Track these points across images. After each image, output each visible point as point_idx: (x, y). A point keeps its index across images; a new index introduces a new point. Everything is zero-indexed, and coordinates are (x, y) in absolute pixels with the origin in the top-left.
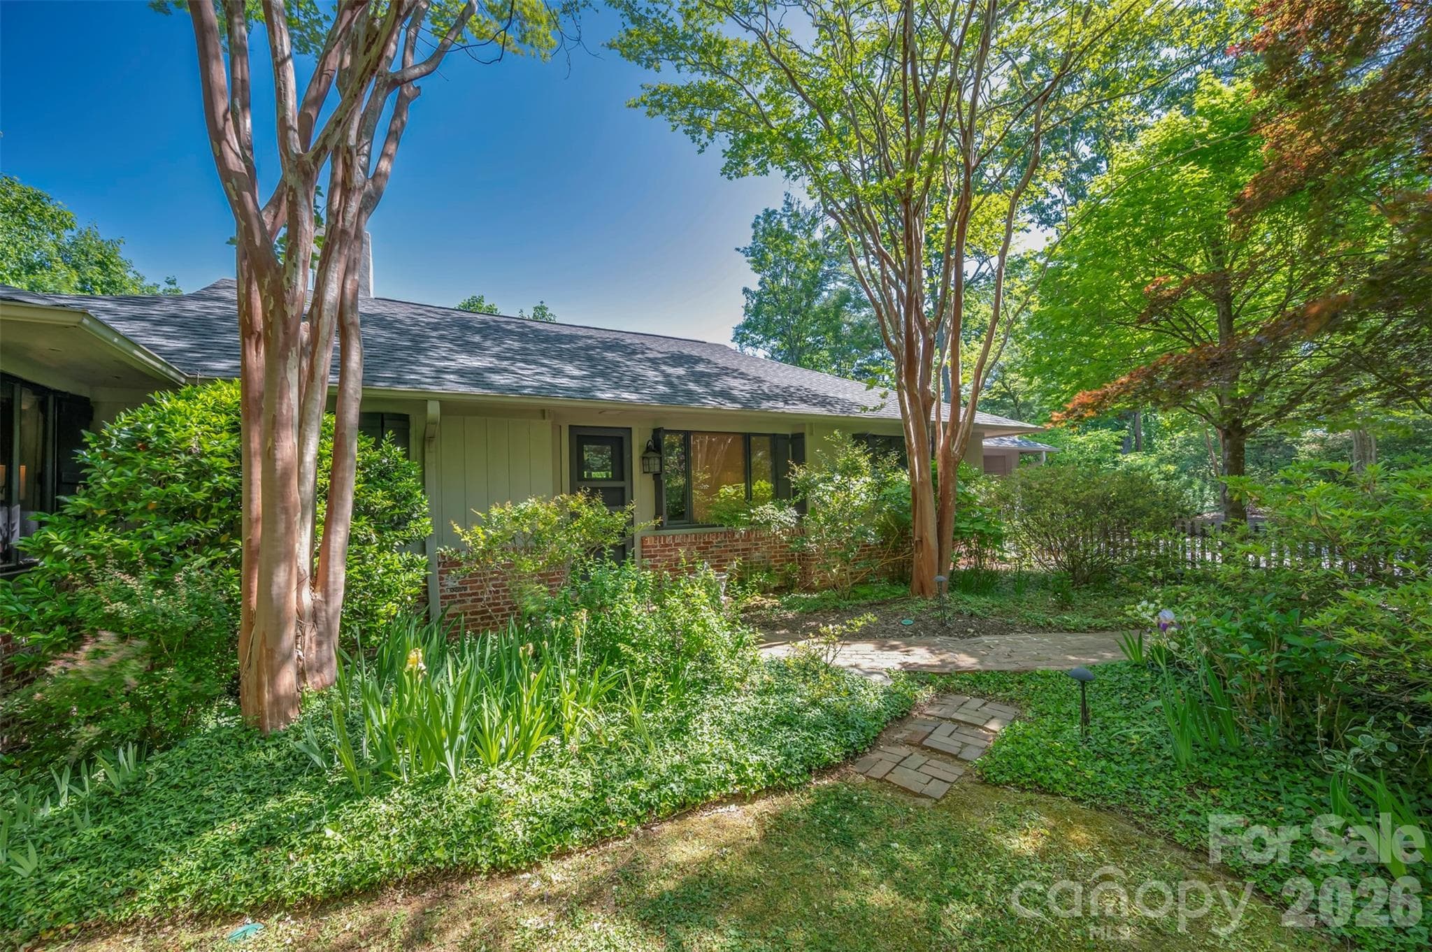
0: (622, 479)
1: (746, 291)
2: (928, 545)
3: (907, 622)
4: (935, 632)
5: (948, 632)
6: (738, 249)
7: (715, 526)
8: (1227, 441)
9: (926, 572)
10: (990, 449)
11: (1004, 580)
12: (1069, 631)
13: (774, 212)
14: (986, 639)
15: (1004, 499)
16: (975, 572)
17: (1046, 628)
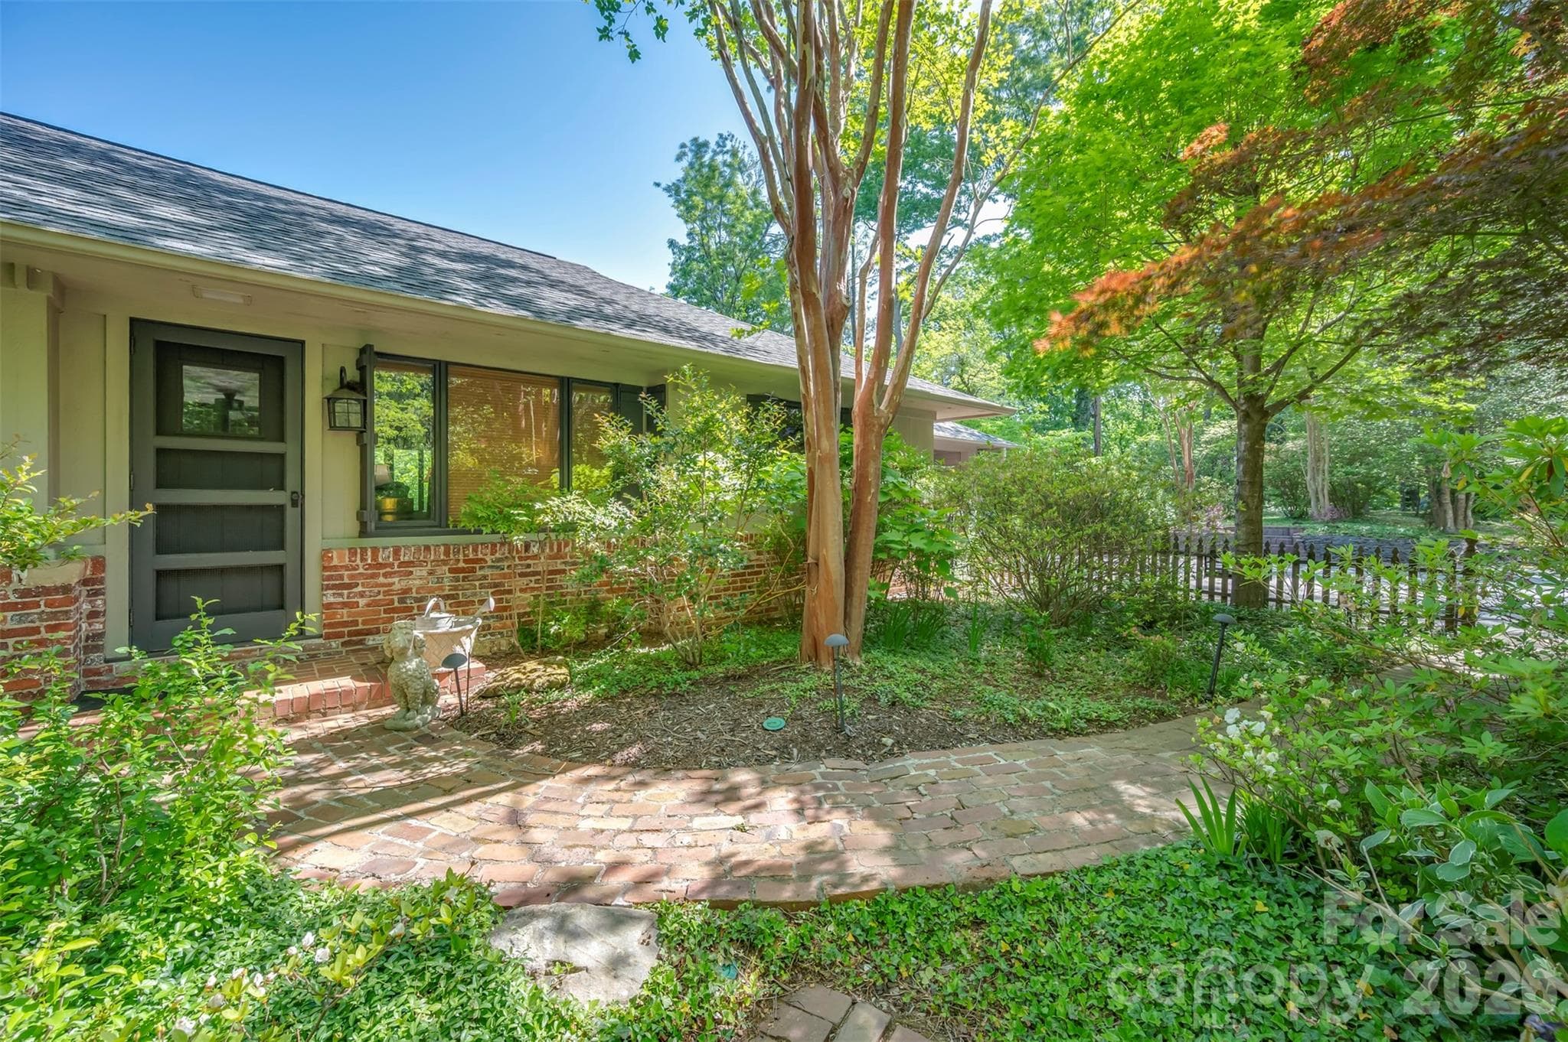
0: (281, 438)
1: (672, 244)
2: (828, 572)
3: (775, 722)
4: (820, 747)
5: (844, 749)
6: (658, 185)
7: (468, 532)
8: (1245, 427)
9: (822, 621)
10: (944, 441)
11: (954, 617)
12: (1057, 733)
13: (706, 144)
14: (912, 763)
15: (958, 498)
16: (915, 607)
17: (1019, 729)
